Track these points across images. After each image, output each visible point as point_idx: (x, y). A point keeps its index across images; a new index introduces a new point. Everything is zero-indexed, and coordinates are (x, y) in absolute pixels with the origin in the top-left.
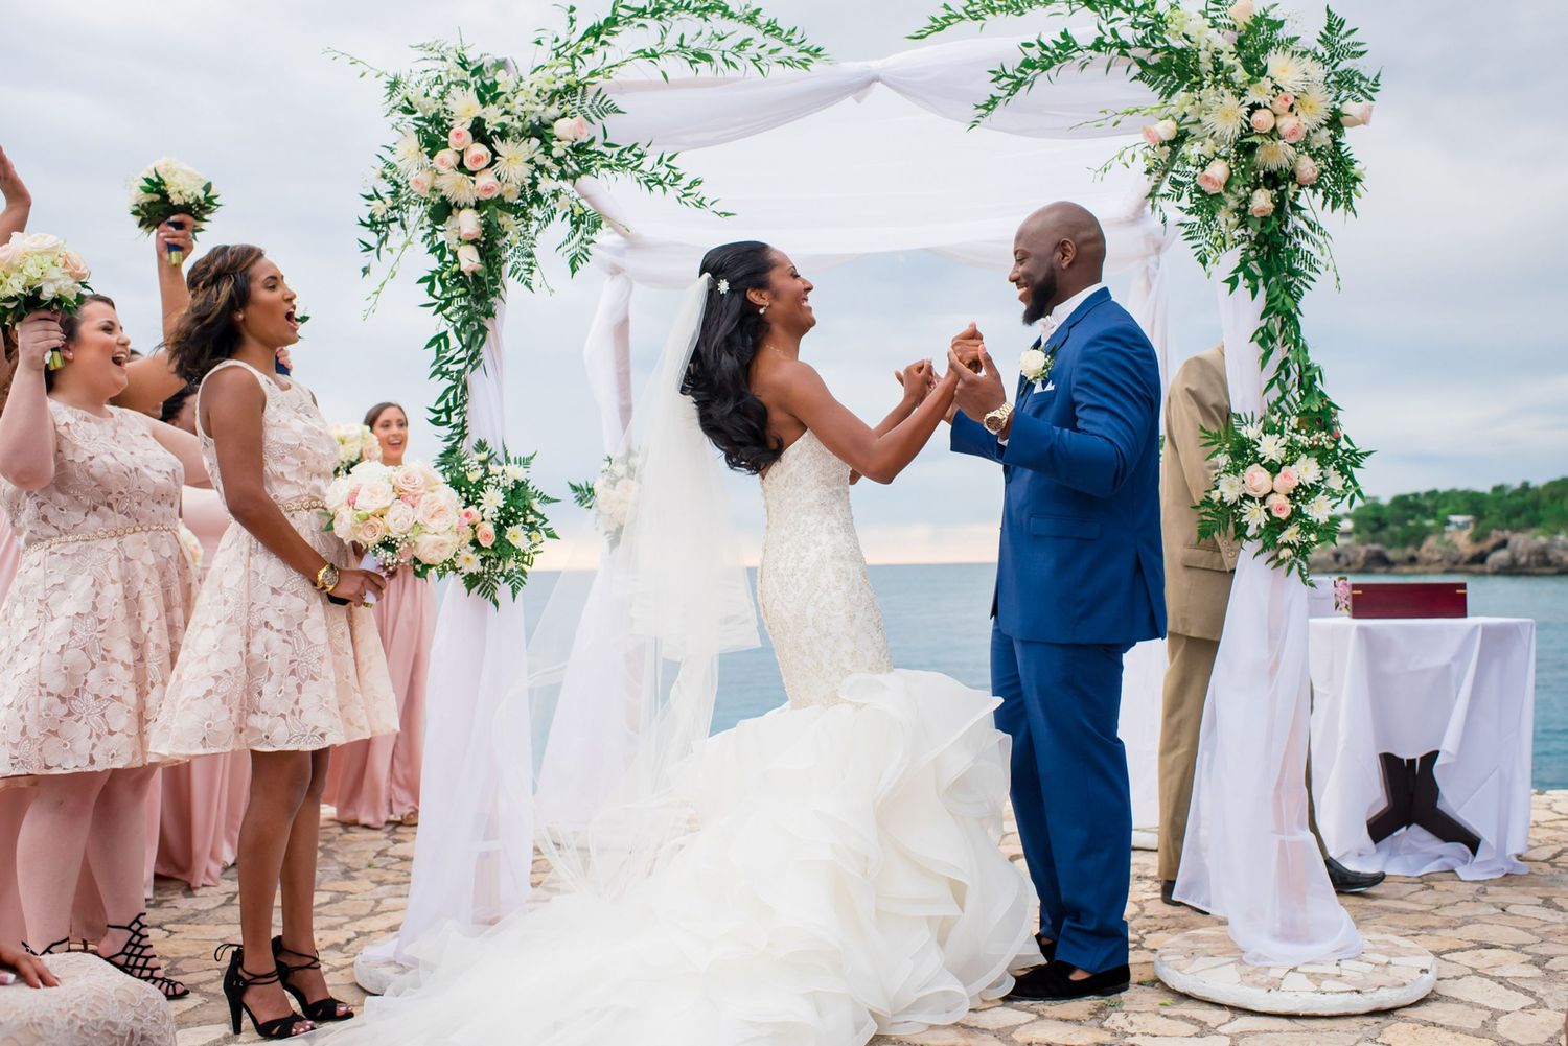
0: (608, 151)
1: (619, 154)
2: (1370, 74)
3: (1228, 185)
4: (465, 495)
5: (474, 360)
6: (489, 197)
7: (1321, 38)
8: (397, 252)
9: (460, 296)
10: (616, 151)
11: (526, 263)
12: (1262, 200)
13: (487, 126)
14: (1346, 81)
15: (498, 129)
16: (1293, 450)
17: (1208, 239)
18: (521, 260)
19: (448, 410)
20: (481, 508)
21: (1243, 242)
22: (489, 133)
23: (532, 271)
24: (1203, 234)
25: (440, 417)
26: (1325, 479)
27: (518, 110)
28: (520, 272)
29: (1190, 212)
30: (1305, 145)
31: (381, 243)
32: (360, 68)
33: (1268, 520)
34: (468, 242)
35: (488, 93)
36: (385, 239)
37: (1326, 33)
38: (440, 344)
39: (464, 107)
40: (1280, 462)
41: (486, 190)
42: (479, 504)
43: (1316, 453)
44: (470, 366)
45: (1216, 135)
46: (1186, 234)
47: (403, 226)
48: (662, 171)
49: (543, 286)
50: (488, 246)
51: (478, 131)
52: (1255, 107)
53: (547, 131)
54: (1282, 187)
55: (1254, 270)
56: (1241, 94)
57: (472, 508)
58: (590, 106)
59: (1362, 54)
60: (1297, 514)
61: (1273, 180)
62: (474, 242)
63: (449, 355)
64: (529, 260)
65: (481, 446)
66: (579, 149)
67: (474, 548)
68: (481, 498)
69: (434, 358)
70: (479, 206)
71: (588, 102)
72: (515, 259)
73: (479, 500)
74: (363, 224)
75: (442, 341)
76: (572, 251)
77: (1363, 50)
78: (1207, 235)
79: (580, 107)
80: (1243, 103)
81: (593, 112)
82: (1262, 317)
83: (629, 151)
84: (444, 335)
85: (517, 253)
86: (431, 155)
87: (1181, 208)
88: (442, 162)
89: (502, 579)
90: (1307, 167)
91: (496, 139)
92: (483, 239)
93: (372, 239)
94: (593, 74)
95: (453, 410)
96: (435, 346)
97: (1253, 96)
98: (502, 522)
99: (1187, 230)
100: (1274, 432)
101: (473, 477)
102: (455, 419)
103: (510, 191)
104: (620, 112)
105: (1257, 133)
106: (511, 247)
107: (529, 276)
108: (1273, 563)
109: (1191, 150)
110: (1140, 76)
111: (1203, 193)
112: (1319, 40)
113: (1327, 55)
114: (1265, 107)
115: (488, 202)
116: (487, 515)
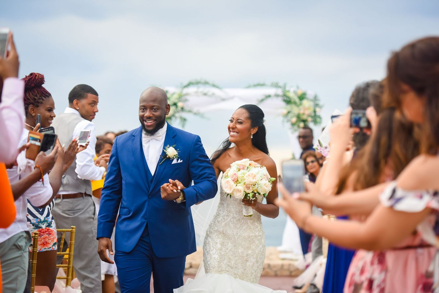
2: (321, 105)
3: (297, 122)
12: (302, 125)
14: (317, 105)
17: (293, 130)
30: (309, 116)
45: (294, 113)
61: (304, 121)
66: (182, 109)
77: (320, 101)
90: (310, 119)
99: (290, 128)
104: (188, 101)
109: (290, 115)
110: (283, 101)
111: (292, 123)
112: (313, 98)
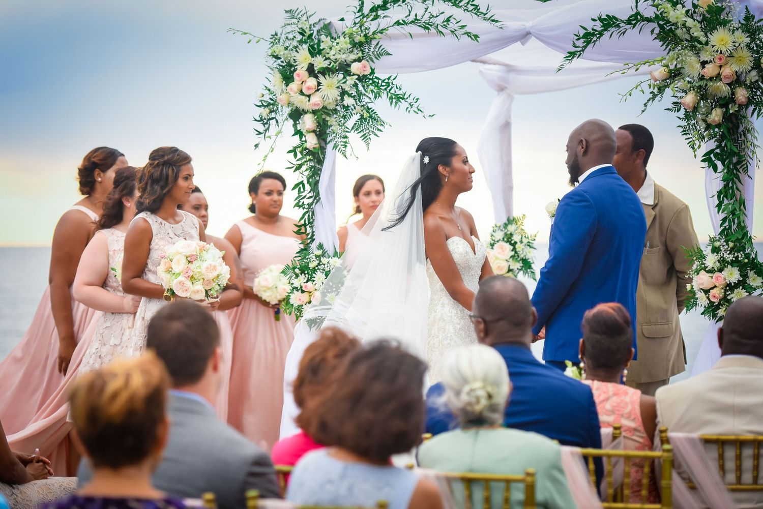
3: (698, 106)
4: (307, 275)
5: (317, 197)
6: (317, 108)
8: (273, 138)
9: (310, 160)
11: (343, 142)
12: (716, 115)
13: (315, 69)
15: (322, 70)
16: (723, 263)
18: (340, 140)
19: (305, 225)
20: (314, 283)
22: (316, 72)
23: (346, 146)
25: (301, 229)
27: (332, 57)
28: (339, 147)
29: (683, 119)
31: (266, 131)
32: (248, 37)
33: (709, 302)
34: (311, 131)
35: (315, 51)
36: (268, 129)
38: (300, 188)
39: (303, 58)
40: (716, 269)
41: (315, 105)
42: (314, 281)
43: (737, 264)
44: (316, 201)
46: (683, 131)
47: (277, 121)
49: (352, 154)
50: (321, 132)
51: (311, 70)
52: (705, 63)
53: (348, 69)
57: (309, 283)
58: (372, 52)
62: (314, 131)
63: (303, 194)
64: (345, 140)
65: (321, 246)
68: (314, 277)
69: (297, 195)
70: (314, 112)
71: (372, 50)
72: (337, 140)
73: (313, 279)
74: (256, 120)
75: (301, 186)
79: (368, 53)
80: (699, 60)
81: (375, 56)
84: (302, 183)
85: (337, 136)
86: (287, 86)
87: (679, 117)
88: (291, 90)
90: (740, 95)
91: (320, 75)
92: (318, 130)
93: (261, 128)
94: (374, 33)
95: (308, 225)
96: (298, 189)
97: (705, 57)
98: (325, 291)
99: (683, 129)
101: (311, 265)
102: (309, 230)
103: (330, 103)
104: (389, 54)
106: (334, 133)
107: (344, 149)
110: (659, 37)
114: (711, 62)
115: (318, 111)
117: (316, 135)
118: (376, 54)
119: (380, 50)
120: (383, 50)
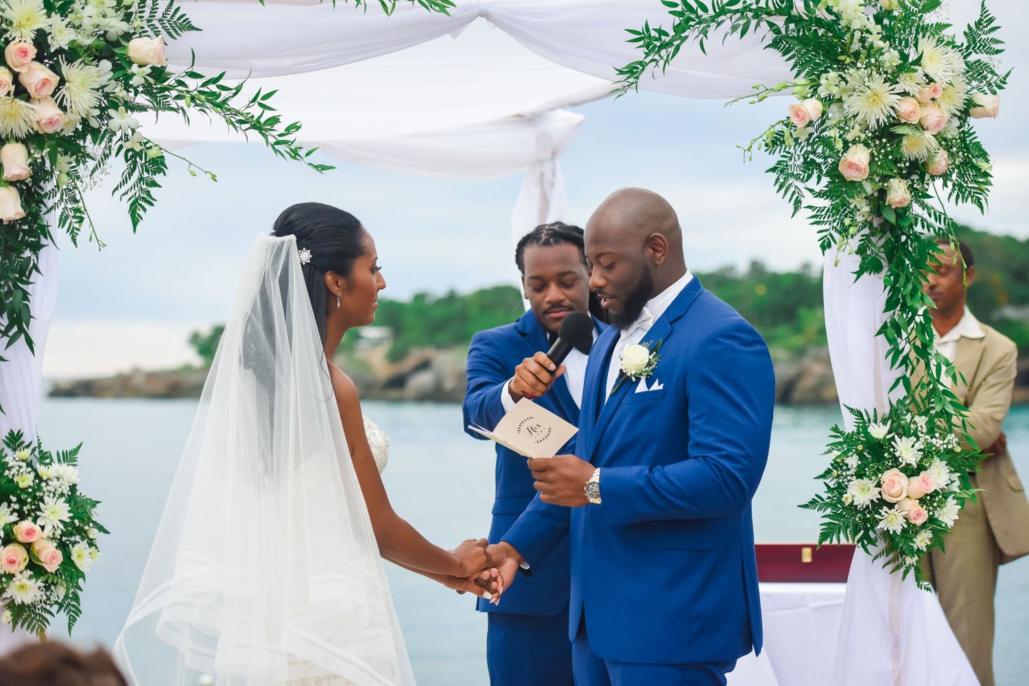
0: (188, 80)
1: (204, 85)
2: (1001, 72)
3: (868, 174)
4: (17, 507)
6: (50, 130)
7: (967, 31)
10: (200, 82)
11: (75, 210)
12: (901, 192)
13: (52, 43)
14: (975, 71)
15: (66, 48)
16: (928, 454)
17: (835, 224)
18: (69, 206)
20: (40, 522)
21: (865, 227)
22: (54, 51)
23: (81, 220)
24: (831, 219)
26: (952, 482)
27: (86, 24)
28: (69, 220)
29: (819, 195)
30: (940, 139)
33: (906, 526)
34: (12, 183)
37: (973, 26)
39: (27, 15)
40: (916, 467)
41: (46, 123)
42: (37, 517)
43: (948, 456)
45: (859, 118)
46: (813, 217)
48: (256, 111)
49: (92, 238)
50: (33, 188)
51: (41, 45)
52: (905, 94)
53: (117, 51)
54: (915, 177)
55: (882, 261)
56: (892, 80)
57: (27, 524)
58: (160, 20)
59: (998, 52)
60: (932, 520)
62: (19, 185)
65: (14, 439)
66: (157, 80)
67: (32, 573)
68: (38, 509)
70: (33, 139)
71: (159, 15)
72: (63, 205)
73: (38, 513)
76: (130, 194)
77: (1000, 49)
78: (834, 221)
79: (151, 21)
80: (893, 90)
81: (166, 29)
82: (885, 311)
83: (214, 83)
85: (64, 197)
87: (811, 190)
89: (56, 607)
92: (28, 181)
97: (903, 84)
98: (66, 539)
99: (814, 213)
100: (908, 436)
103: (70, 122)
104: (193, 28)
105: (905, 124)
107: (77, 226)
108: (890, 567)
110: (775, 44)
111: (840, 177)
112: (965, 33)
113: (966, 44)
114: (913, 96)
116: (48, 531)
117: (21, 192)
118: (167, 24)
119: (175, 18)
120: (183, 19)
